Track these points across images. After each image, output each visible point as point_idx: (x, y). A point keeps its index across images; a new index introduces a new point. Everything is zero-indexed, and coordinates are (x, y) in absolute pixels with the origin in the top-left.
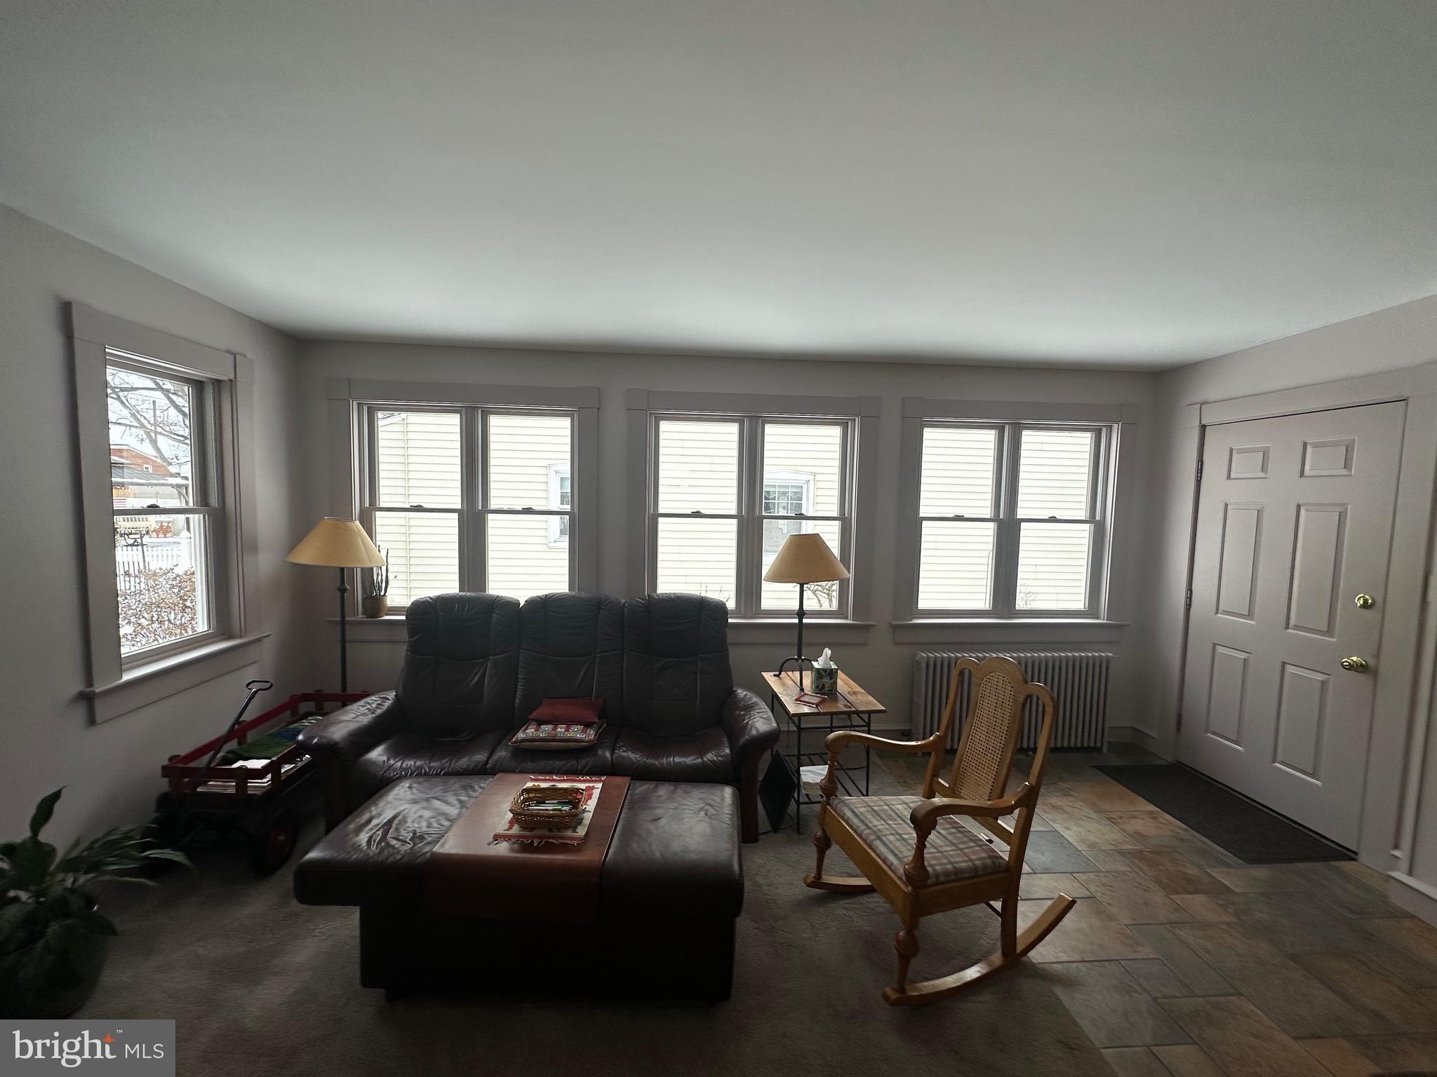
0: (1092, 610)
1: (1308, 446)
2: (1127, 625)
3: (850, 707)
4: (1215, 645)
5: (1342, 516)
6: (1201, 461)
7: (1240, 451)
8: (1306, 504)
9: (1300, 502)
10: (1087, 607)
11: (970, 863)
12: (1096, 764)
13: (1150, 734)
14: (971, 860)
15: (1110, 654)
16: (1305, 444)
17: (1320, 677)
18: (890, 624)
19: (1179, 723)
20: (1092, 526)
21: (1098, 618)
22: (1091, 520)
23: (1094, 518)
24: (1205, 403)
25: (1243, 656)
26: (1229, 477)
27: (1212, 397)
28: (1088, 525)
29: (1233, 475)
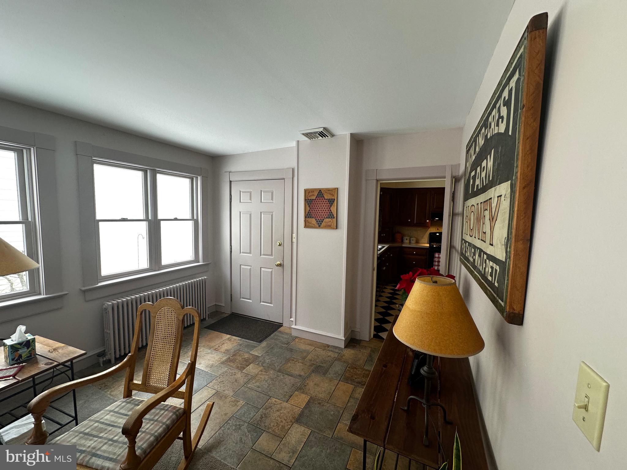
0: (196, 260)
1: (262, 191)
2: (210, 263)
3: (51, 363)
4: (240, 265)
5: (272, 216)
6: (231, 195)
7: (243, 192)
8: (263, 212)
9: (262, 211)
10: (194, 258)
11: (164, 426)
12: (204, 327)
13: (222, 305)
14: (164, 424)
15: (206, 277)
16: (261, 191)
17: (270, 270)
18: (81, 290)
19: (231, 297)
20: (193, 221)
21: (199, 262)
22: (193, 219)
23: (194, 218)
24: (231, 172)
25: (249, 268)
26: (240, 202)
27: (233, 170)
28: (192, 221)
29: (241, 202)
